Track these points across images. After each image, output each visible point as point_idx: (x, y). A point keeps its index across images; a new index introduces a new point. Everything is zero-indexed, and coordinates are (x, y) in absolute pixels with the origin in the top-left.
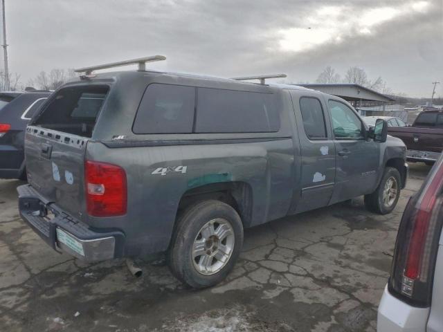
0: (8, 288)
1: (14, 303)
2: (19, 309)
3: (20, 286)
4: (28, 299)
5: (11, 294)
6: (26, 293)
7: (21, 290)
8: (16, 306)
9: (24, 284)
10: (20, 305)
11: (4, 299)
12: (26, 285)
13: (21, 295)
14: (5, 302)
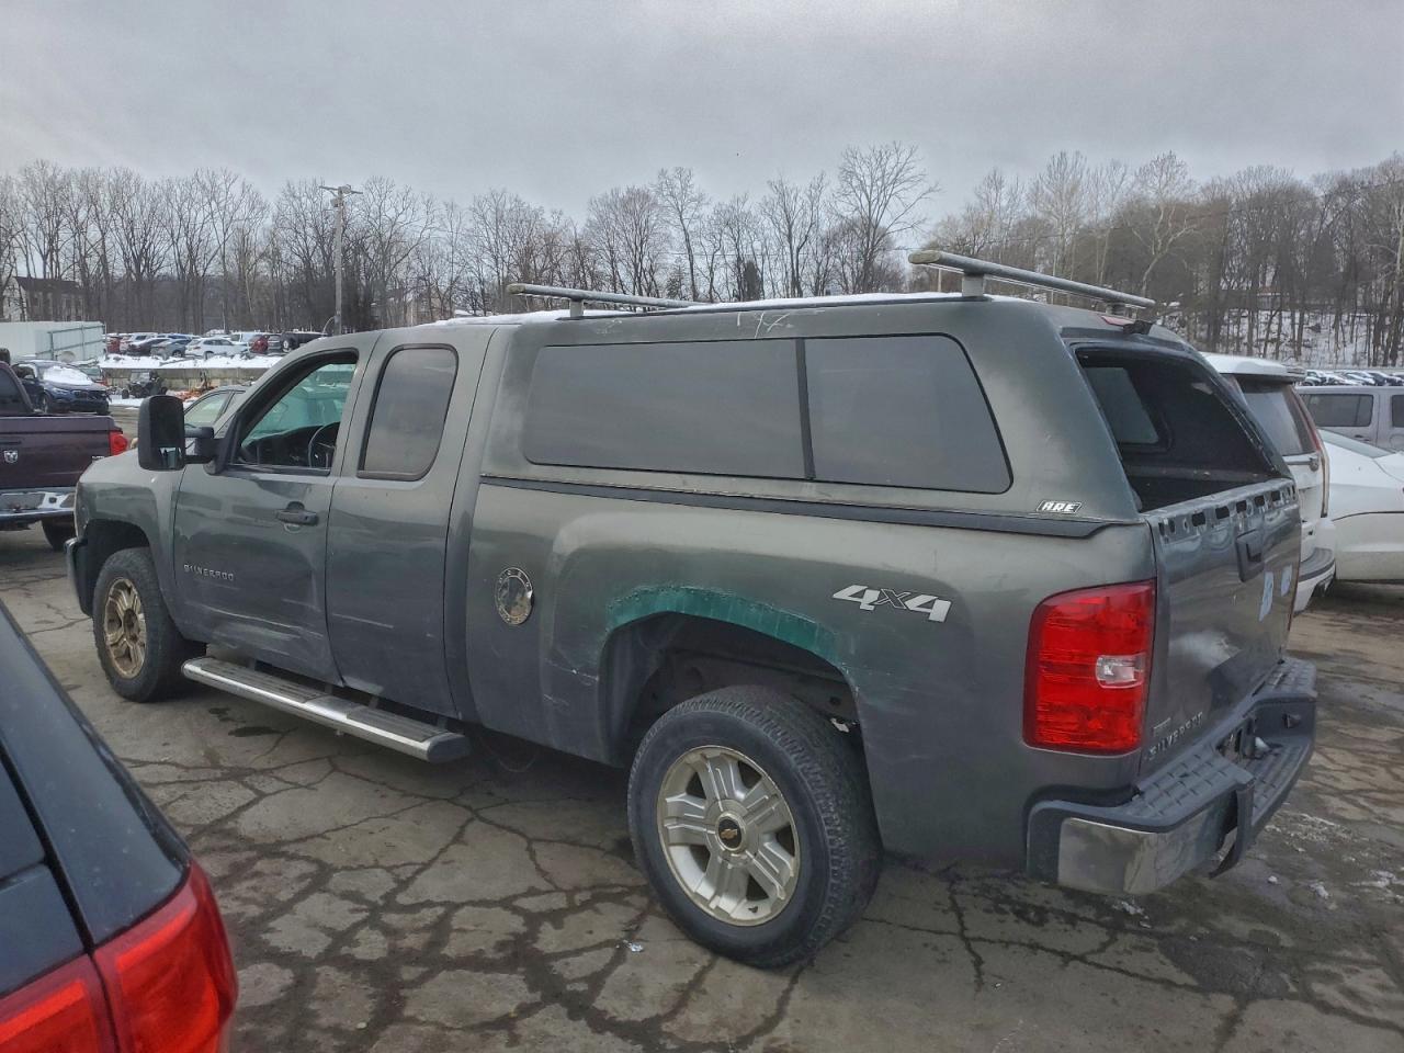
0: (1343, 1012)
1: (1365, 972)
2: (1366, 956)
3: (1308, 997)
4: (1325, 958)
5: (1352, 994)
6: (1315, 973)
7: (1317, 987)
8: (1366, 964)
9: (1293, 997)
10: (1355, 962)
11: (1379, 994)
12: (1293, 989)
13: (1329, 977)
14: (1382, 987)
